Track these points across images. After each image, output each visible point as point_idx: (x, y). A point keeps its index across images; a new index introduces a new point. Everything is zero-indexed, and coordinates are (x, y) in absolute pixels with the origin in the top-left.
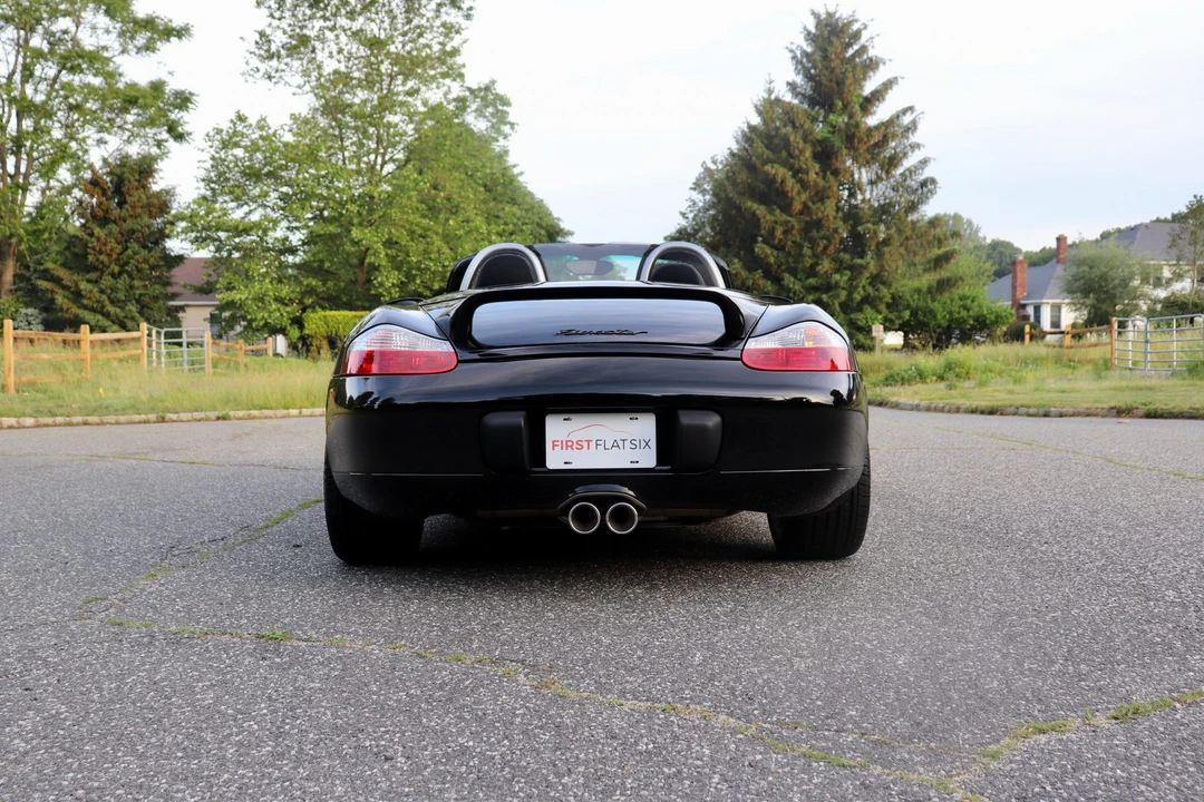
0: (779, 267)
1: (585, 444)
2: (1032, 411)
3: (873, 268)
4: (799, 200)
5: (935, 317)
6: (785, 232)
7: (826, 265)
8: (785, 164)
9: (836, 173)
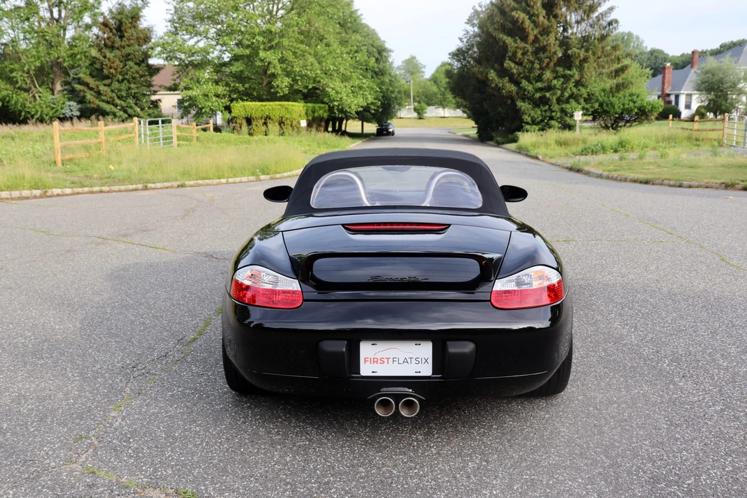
0: (519, 75)
1: (386, 360)
2: (672, 183)
3: (577, 77)
4: (533, 33)
5: (614, 107)
6: (523, 54)
7: (548, 75)
8: (524, 11)
9: (556, 16)
